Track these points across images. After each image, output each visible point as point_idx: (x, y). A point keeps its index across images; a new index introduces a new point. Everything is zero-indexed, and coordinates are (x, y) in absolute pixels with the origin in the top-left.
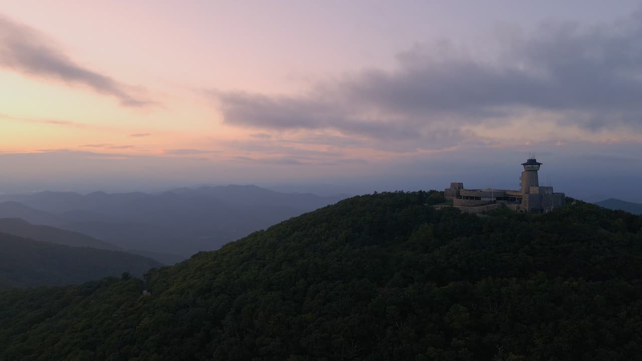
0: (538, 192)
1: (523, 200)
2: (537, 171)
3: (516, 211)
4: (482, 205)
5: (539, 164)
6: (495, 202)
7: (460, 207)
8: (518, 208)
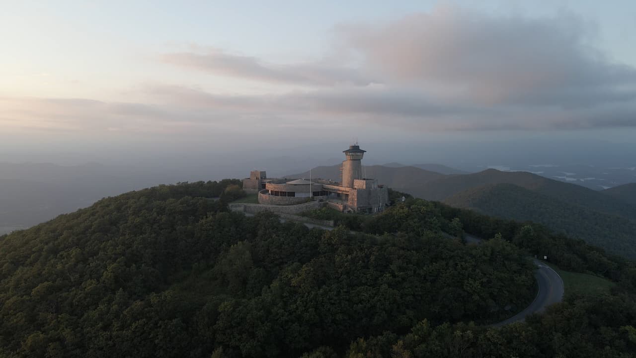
0: (364, 187)
1: (350, 197)
2: (360, 160)
3: (343, 212)
4: (298, 203)
5: (363, 152)
6: (313, 199)
7: (270, 206)
8: (345, 207)
